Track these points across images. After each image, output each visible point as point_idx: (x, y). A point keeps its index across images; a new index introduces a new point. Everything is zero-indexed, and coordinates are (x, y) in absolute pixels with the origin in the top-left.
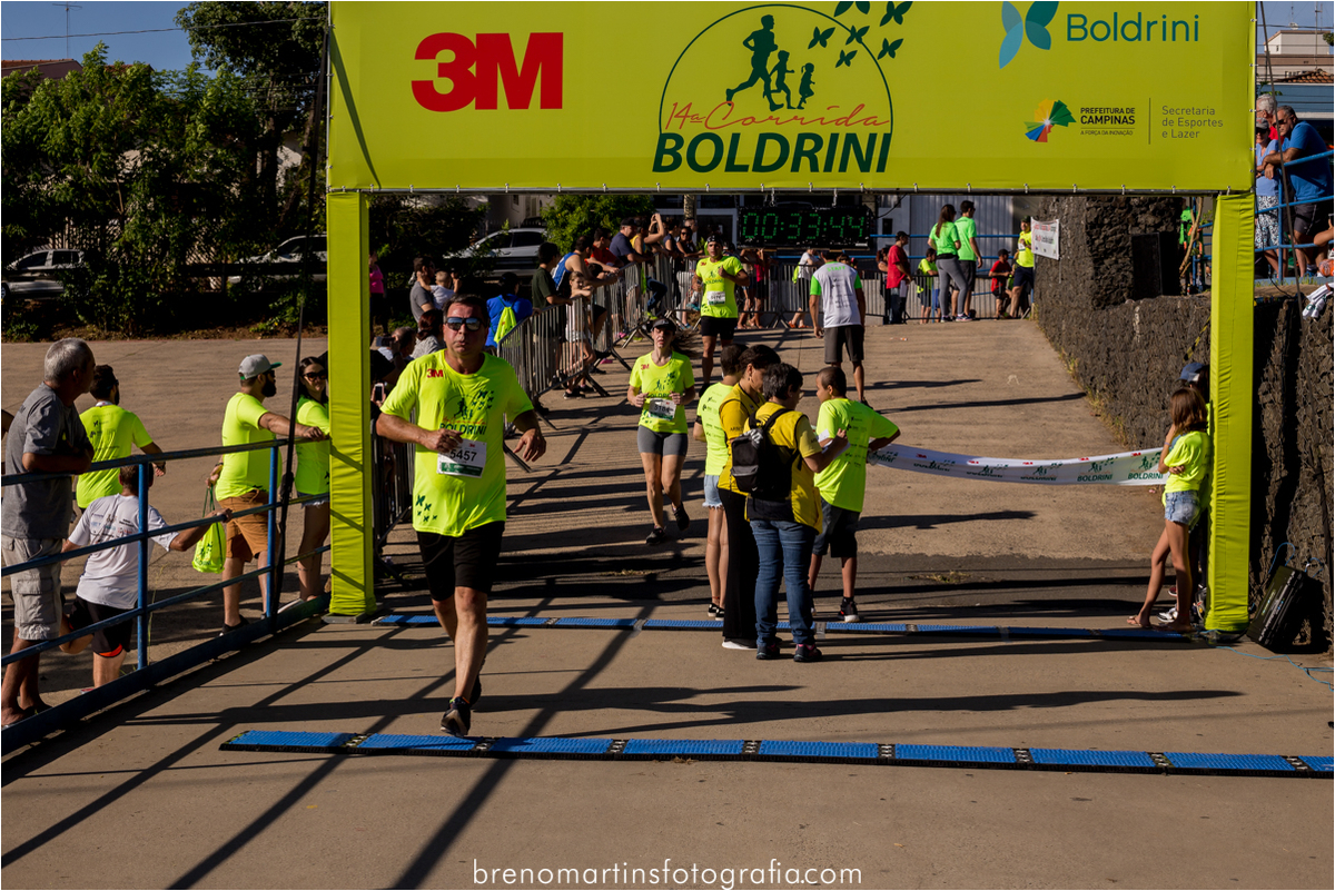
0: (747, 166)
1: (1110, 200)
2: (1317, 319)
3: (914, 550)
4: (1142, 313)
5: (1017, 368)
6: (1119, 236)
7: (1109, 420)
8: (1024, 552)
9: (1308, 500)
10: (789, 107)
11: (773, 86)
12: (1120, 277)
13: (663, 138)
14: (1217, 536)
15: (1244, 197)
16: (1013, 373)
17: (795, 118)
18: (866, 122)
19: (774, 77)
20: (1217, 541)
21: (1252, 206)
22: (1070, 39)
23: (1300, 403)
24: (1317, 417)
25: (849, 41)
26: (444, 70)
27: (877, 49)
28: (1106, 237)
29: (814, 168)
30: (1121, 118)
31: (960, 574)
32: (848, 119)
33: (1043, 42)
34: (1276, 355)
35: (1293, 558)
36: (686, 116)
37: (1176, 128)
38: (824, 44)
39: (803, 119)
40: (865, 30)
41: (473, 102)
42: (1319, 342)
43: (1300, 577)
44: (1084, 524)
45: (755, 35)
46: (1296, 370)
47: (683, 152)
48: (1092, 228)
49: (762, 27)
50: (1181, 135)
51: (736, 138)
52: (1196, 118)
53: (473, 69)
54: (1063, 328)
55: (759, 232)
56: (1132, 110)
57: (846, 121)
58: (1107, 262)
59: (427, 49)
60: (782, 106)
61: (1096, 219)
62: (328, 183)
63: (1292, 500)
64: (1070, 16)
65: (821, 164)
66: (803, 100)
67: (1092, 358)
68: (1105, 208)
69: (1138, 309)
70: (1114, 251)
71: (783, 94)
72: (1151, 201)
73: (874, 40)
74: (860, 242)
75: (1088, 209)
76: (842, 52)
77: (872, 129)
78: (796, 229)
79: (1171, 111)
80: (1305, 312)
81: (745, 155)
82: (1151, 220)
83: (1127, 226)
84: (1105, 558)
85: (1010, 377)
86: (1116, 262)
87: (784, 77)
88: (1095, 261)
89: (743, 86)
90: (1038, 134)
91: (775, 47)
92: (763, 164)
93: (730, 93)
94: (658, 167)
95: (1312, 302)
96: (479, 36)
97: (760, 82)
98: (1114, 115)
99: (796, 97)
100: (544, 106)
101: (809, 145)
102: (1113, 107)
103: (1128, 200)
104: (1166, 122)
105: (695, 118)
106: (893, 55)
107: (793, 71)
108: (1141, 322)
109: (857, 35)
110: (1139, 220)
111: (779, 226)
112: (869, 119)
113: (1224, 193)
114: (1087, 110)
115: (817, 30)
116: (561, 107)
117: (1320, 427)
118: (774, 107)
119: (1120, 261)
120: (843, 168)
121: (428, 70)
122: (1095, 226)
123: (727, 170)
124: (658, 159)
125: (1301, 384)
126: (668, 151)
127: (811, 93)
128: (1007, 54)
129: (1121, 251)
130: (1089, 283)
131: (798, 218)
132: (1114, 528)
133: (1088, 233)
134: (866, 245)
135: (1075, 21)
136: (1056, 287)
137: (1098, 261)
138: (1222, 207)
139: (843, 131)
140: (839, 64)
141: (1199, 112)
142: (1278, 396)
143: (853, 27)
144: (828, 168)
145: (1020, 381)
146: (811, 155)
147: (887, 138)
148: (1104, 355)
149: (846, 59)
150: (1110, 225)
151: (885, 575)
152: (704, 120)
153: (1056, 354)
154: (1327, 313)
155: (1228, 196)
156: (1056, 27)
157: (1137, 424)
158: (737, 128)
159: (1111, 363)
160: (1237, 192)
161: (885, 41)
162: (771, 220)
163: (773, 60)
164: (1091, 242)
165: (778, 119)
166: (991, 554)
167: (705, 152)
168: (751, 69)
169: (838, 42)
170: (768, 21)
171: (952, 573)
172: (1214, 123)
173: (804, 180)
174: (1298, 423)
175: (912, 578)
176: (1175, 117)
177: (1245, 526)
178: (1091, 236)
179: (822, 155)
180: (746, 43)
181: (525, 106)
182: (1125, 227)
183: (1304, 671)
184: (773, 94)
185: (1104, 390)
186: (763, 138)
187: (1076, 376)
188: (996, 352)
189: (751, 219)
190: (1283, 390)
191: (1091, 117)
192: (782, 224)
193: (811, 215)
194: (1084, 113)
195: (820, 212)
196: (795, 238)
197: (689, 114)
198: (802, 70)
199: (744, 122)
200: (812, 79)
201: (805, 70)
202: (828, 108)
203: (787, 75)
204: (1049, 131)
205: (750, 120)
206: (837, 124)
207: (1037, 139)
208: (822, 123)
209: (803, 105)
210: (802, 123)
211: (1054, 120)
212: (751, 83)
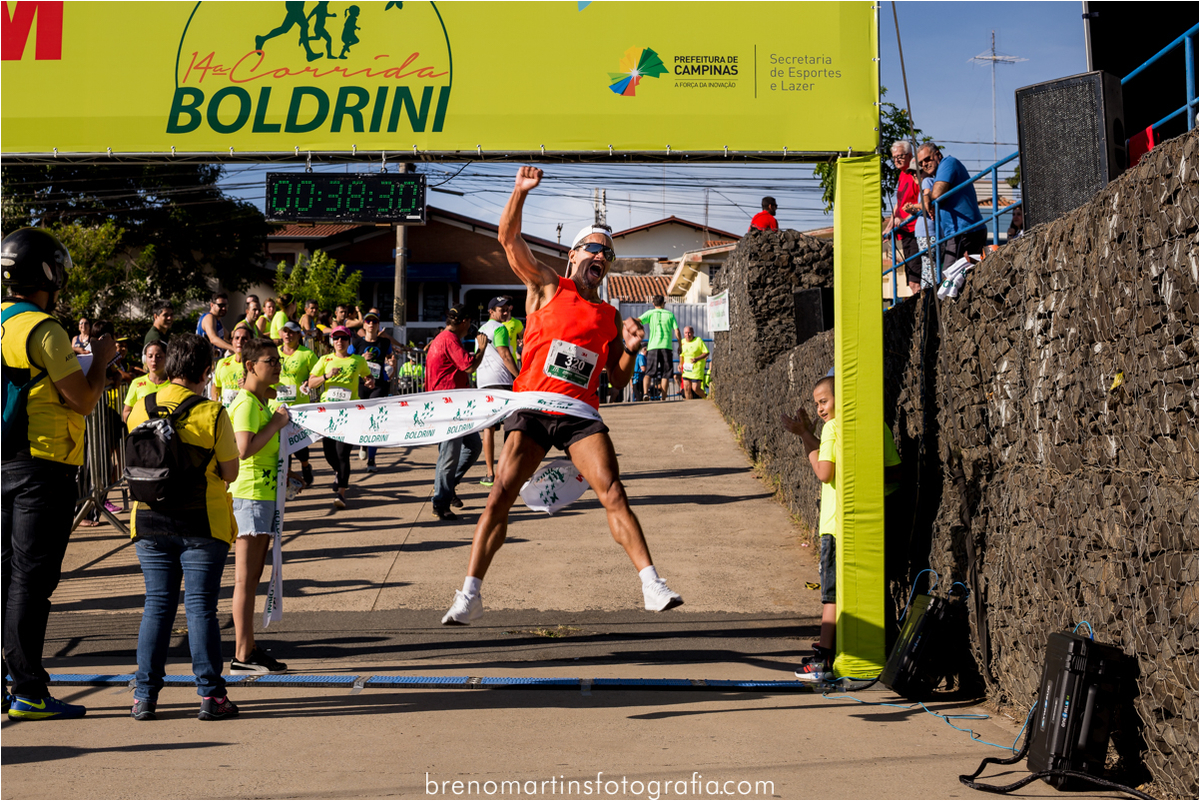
0: (279, 126)
1: (773, 259)
2: (955, 299)
3: (526, 606)
4: (796, 359)
5: (686, 438)
6: (782, 296)
7: (770, 482)
9: (951, 517)
10: (330, 56)
11: (311, 32)
12: (784, 338)
13: (180, 93)
14: (845, 564)
15: (869, 160)
16: (680, 443)
17: (337, 69)
18: (420, 73)
19: (312, 22)
20: (845, 570)
21: (878, 169)
23: (941, 404)
24: (959, 415)
28: (769, 297)
29: (358, 126)
30: (723, 67)
31: (570, 628)
32: (399, 70)
34: (915, 355)
35: (936, 588)
36: (207, 67)
37: (788, 81)
39: (345, 70)
42: (958, 326)
43: (941, 604)
44: (724, 578)
46: (935, 364)
47: (203, 109)
48: (754, 288)
50: (792, 87)
51: (265, 93)
52: (810, 67)
54: (733, 399)
55: (293, 203)
56: (734, 59)
57: (397, 73)
58: (770, 323)
60: (321, 55)
61: (759, 278)
63: (934, 519)
66: (346, 48)
67: (756, 420)
68: (768, 267)
69: (792, 355)
70: (778, 311)
71: (323, 41)
72: (815, 260)
74: (412, 214)
75: (750, 269)
77: (428, 82)
78: (335, 200)
79: (780, 60)
80: (941, 291)
81: (277, 112)
82: (815, 279)
83: (791, 286)
84: (741, 611)
85: (676, 446)
86: (780, 323)
87: (324, 22)
88: (758, 322)
89: (275, 33)
90: (624, 87)
92: (298, 123)
93: (260, 41)
94: (173, 127)
95: (949, 279)
97: (296, 28)
98: (713, 64)
99: (338, 45)
100: (38, 57)
101: (352, 100)
102: (712, 55)
103: (791, 259)
104: (775, 73)
105: (219, 70)
107: (334, 15)
108: (795, 370)
110: (803, 280)
111: (316, 196)
112: (423, 70)
113: (845, 155)
114: (682, 59)
116: (58, 57)
117: (963, 427)
118: (311, 56)
119: (784, 322)
120: (393, 127)
122: (757, 285)
123: (254, 131)
124: (173, 118)
125: (941, 379)
126: (186, 108)
127: (356, 40)
129: (784, 312)
130: (754, 344)
131: (337, 186)
132: (758, 581)
133: (750, 293)
134: (419, 217)
136: (728, 359)
137: (761, 322)
138: (842, 171)
139: (393, 85)
140: (389, 6)
141: (813, 61)
142: (917, 402)
144: (375, 127)
145: (686, 449)
146: (355, 112)
147: (445, 92)
148: (764, 414)
150: (773, 284)
151: (482, 631)
152: (228, 72)
153: (728, 427)
154: (967, 290)
155: (849, 158)
157: (793, 479)
158: (267, 82)
159: (770, 420)
160: (859, 154)
162: (305, 189)
164: (754, 303)
165: (316, 70)
166: (613, 608)
167: (229, 109)
171: (560, 627)
172: (831, 74)
173: (347, 140)
174: (938, 427)
175: (512, 633)
176: (785, 67)
177: (878, 551)
178: (754, 296)
179: (367, 113)
181: (19, 57)
182: (788, 287)
183: (944, 719)
184: (311, 42)
185: (765, 451)
186: (298, 93)
187: (743, 444)
188: (667, 426)
189: (283, 188)
190: (922, 392)
191: (686, 67)
192: (320, 193)
193: (354, 183)
194: (678, 62)
195: (365, 178)
196: (335, 210)
197: (210, 65)
198: (346, 15)
199: (276, 74)
200: (357, 24)
201: (348, 14)
202: (376, 58)
203: (327, 19)
204: (638, 83)
205: (283, 72)
206: (386, 76)
207: (622, 94)
208: (368, 75)
209: (346, 54)
210: (344, 75)
211: (643, 70)
212: (284, 28)
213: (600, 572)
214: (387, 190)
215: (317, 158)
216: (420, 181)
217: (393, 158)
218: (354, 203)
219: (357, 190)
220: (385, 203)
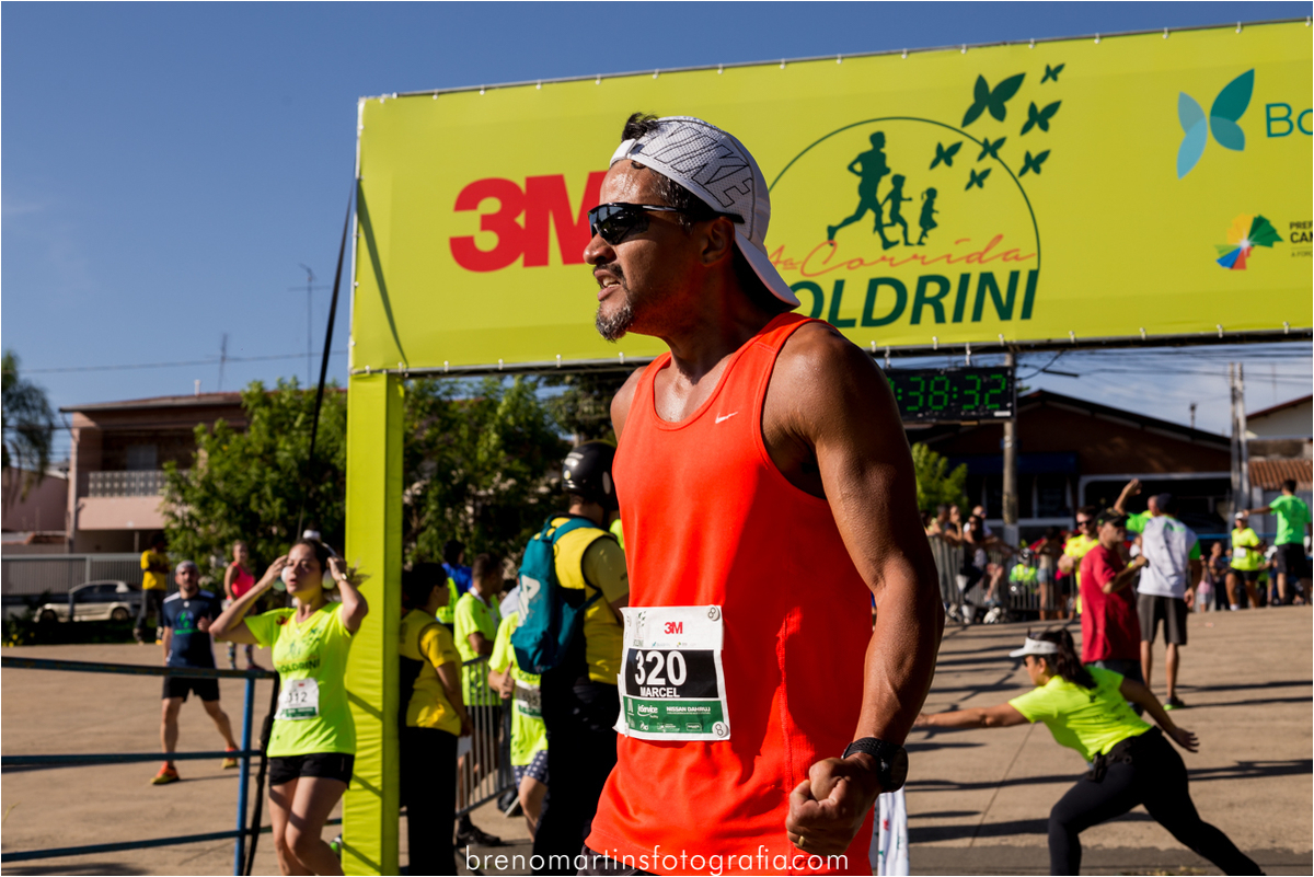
0: (855, 320)
8: (1290, 845)
10: (907, 243)
11: (886, 219)
17: (915, 257)
18: (1005, 256)
19: (887, 208)
22: (1270, 135)
25: (981, 157)
26: (488, 223)
27: (1017, 164)
29: (940, 318)
32: (982, 254)
33: (1235, 141)
36: (778, 261)
38: (949, 163)
39: (923, 258)
40: (1000, 142)
41: (521, 260)
45: (862, 158)
49: (868, 147)
51: (839, 286)
53: (521, 220)
57: (980, 257)
59: (468, 198)
60: (897, 243)
62: (351, 364)
64: (1268, 107)
65: (949, 312)
66: (924, 234)
71: (899, 228)
73: (1013, 154)
74: (1001, 410)
76: (973, 173)
77: (1014, 266)
78: (917, 398)
81: (852, 306)
87: (899, 208)
89: (848, 221)
90: (1233, 260)
91: (887, 171)
93: (832, 231)
96: (530, 181)
97: (870, 215)
99: (915, 231)
101: (932, 289)
105: (789, 264)
106: (1037, 170)
107: (910, 199)
109: (991, 148)
112: (1008, 253)
114: (1298, 225)
115: (940, 147)
118: (887, 244)
120: (977, 316)
121: (468, 224)
127: (933, 225)
128: (1187, 159)
131: (918, 383)
134: (1009, 413)
135: (1277, 112)
139: (975, 270)
140: (969, 186)
143: (986, 141)
144: (958, 317)
146: (936, 303)
147: (1034, 276)
149: (977, 179)
152: (799, 266)
156: (1251, 122)
158: (841, 274)
161: (1028, 155)
163: (885, 187)
165: (892, 259)
168: (856, 200)
169: (967, 159)
170: (878, 139)
179: (949, 302)
180: (851, 168)
181: (579, 261)
186: (874, 284)
191: (1304, 234)
192: (900, 391)
193: (937, 378)
194: (1294, 229)
195: (948, 374)
196: (916, 408)
197: (782, 259)
198: (922, 197)
199: (850, 265)
200: (935, 207)
201: (925, 197)
202: (957, 242)
203: (903, 204)
204: (1248, 255)
205: (857, 263)
206: (968, 262)
207: (1232, 267)
208: (949, 262)
209: (924, 240)
210: (923, 263)
211: (1255, 240)
212: (858, 216)
213: (1231, 805)
214: (972, 385)
215: (895, 353)
216: (1008, 374)
217: (978, 350)
218: (938, 400)
219: (940, 386)
220: (970, 399)
